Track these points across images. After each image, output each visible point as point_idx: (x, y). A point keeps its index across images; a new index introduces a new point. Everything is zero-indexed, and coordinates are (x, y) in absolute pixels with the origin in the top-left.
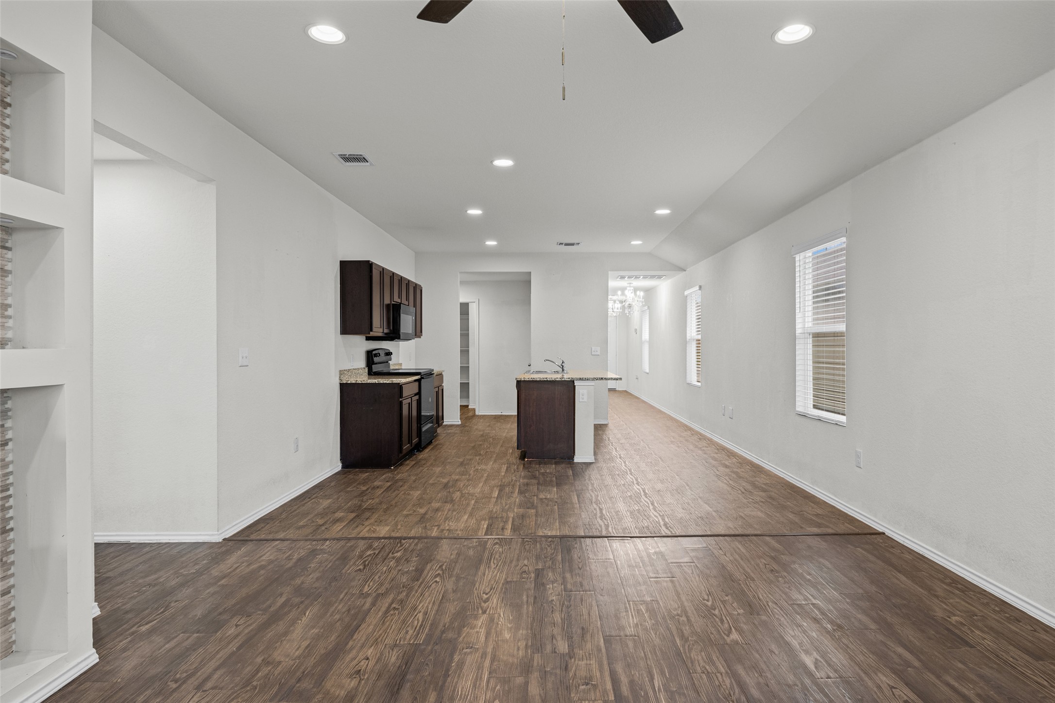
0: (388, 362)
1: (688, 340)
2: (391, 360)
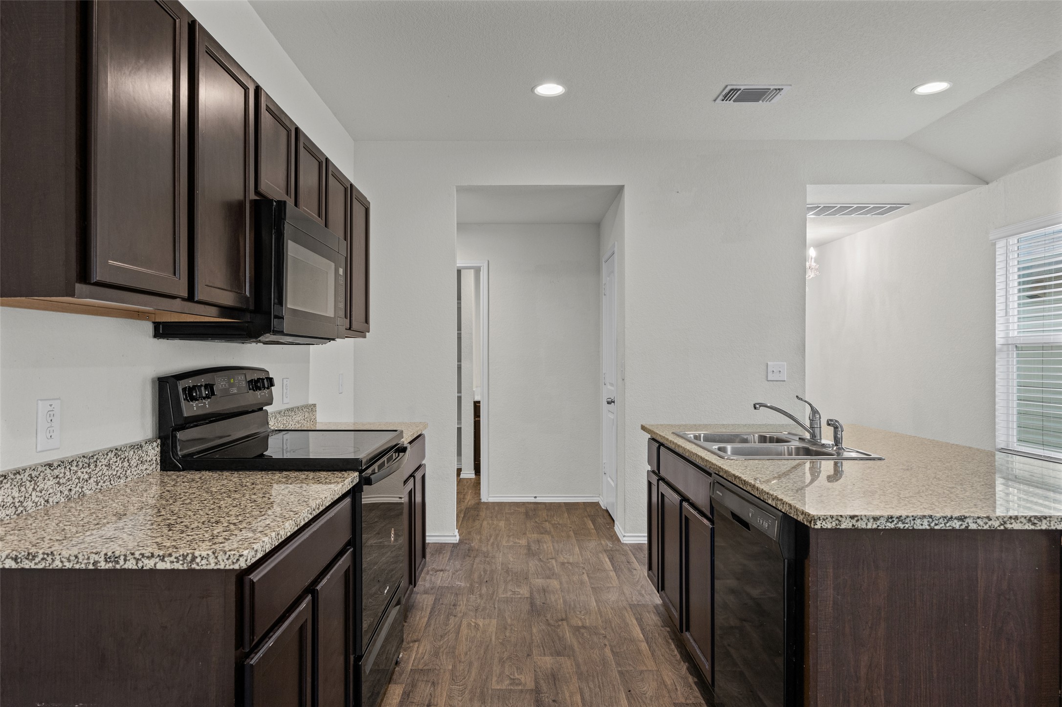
0: (261, 409)
1: (997, 346)
2: (270, 403)
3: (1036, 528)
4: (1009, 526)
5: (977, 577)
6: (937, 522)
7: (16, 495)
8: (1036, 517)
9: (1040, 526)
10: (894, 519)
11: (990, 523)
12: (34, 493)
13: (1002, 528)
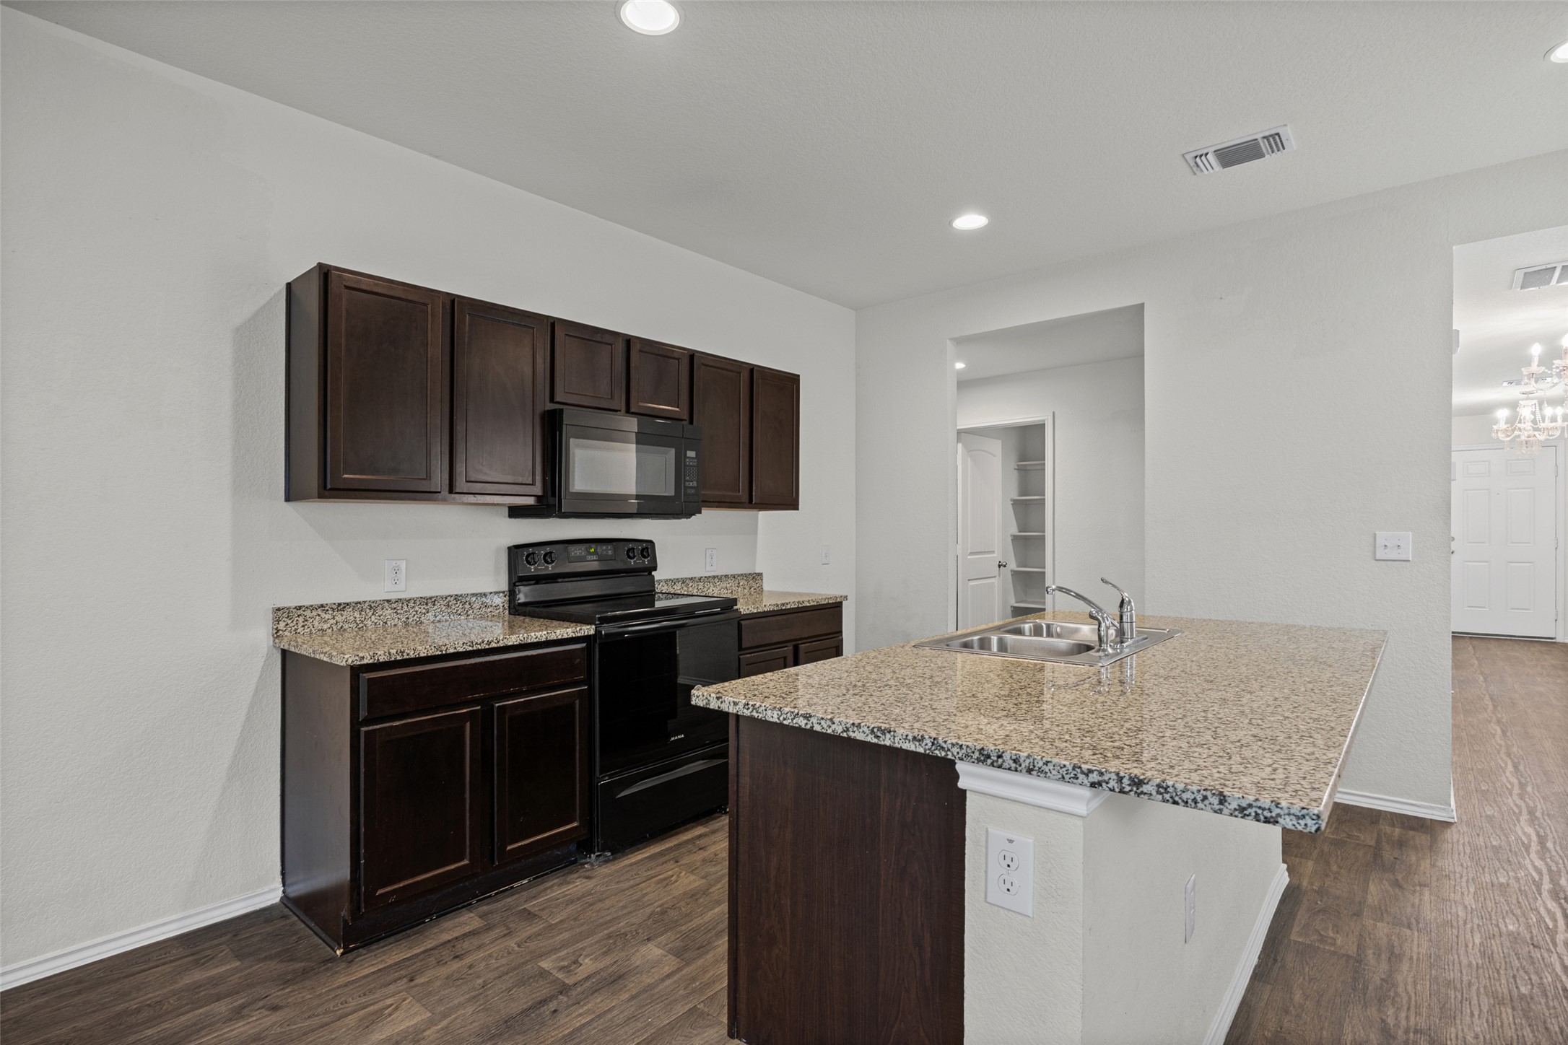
2: (656, 571)
3: (879, 743)
4: (852, 735)
5: (880, 799)
6: (785, 717)
7: (358, 616)
8: (879, 728)
9: (884, 741)
10: (750, 706)
11: (833, 727)
12: (373, 617)
13: (845, 735)
